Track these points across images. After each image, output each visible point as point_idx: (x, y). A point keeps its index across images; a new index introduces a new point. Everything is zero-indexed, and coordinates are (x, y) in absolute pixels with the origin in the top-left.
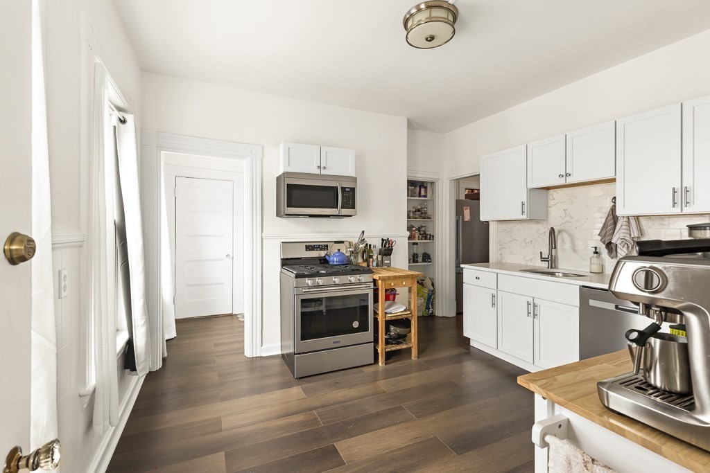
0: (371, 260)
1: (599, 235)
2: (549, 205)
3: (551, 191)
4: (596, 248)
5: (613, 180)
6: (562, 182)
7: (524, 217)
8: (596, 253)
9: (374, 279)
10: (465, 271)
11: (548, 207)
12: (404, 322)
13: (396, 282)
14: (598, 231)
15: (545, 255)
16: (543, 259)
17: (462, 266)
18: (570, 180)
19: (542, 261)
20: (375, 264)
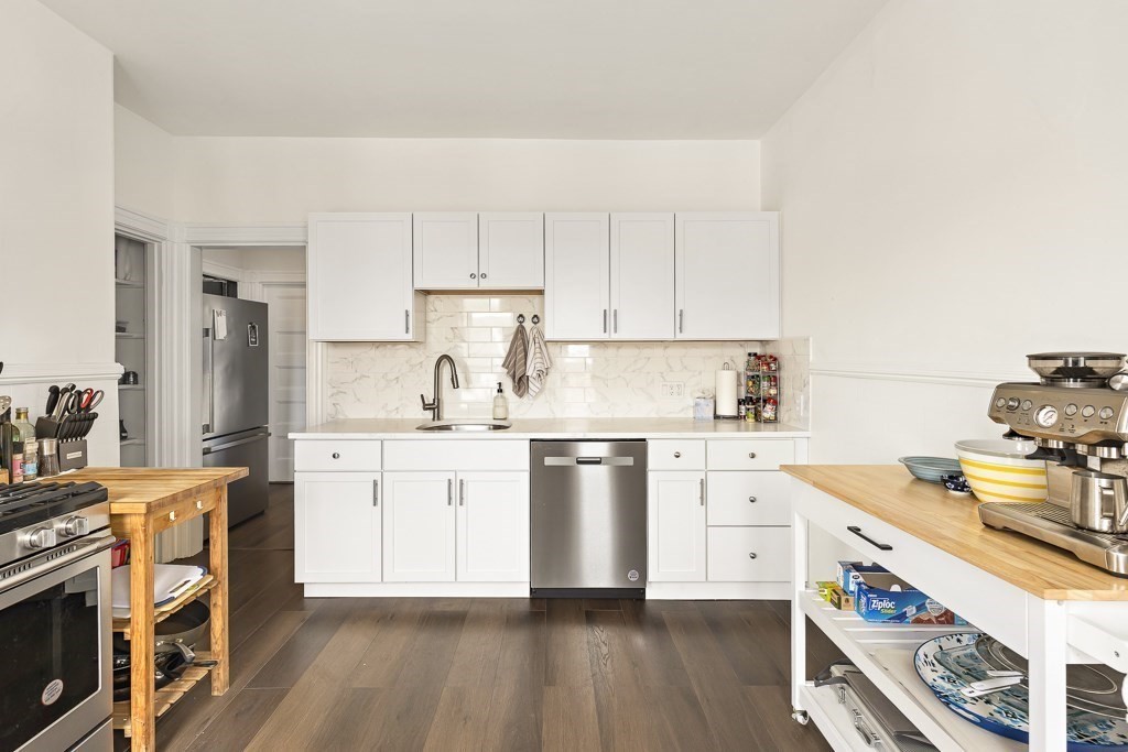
0: (19, 457)
1: (503, 366)
2: (428, 319)
3: (432, 298)
4: (500, 384)
5: (541, 292)
6: (473, 285)
7: (409, 337)
8: (500, 391)
9: (112, 516)
10: (298, 448)
11: (426, 322)
12: (195, 613)
13: (180, 506)
14: (501, 361)
15: (430, 400)
16: (426, 407)
17: (291, 436)
18: (485, 285)
19: (425, 409)
20: (31, 469)
